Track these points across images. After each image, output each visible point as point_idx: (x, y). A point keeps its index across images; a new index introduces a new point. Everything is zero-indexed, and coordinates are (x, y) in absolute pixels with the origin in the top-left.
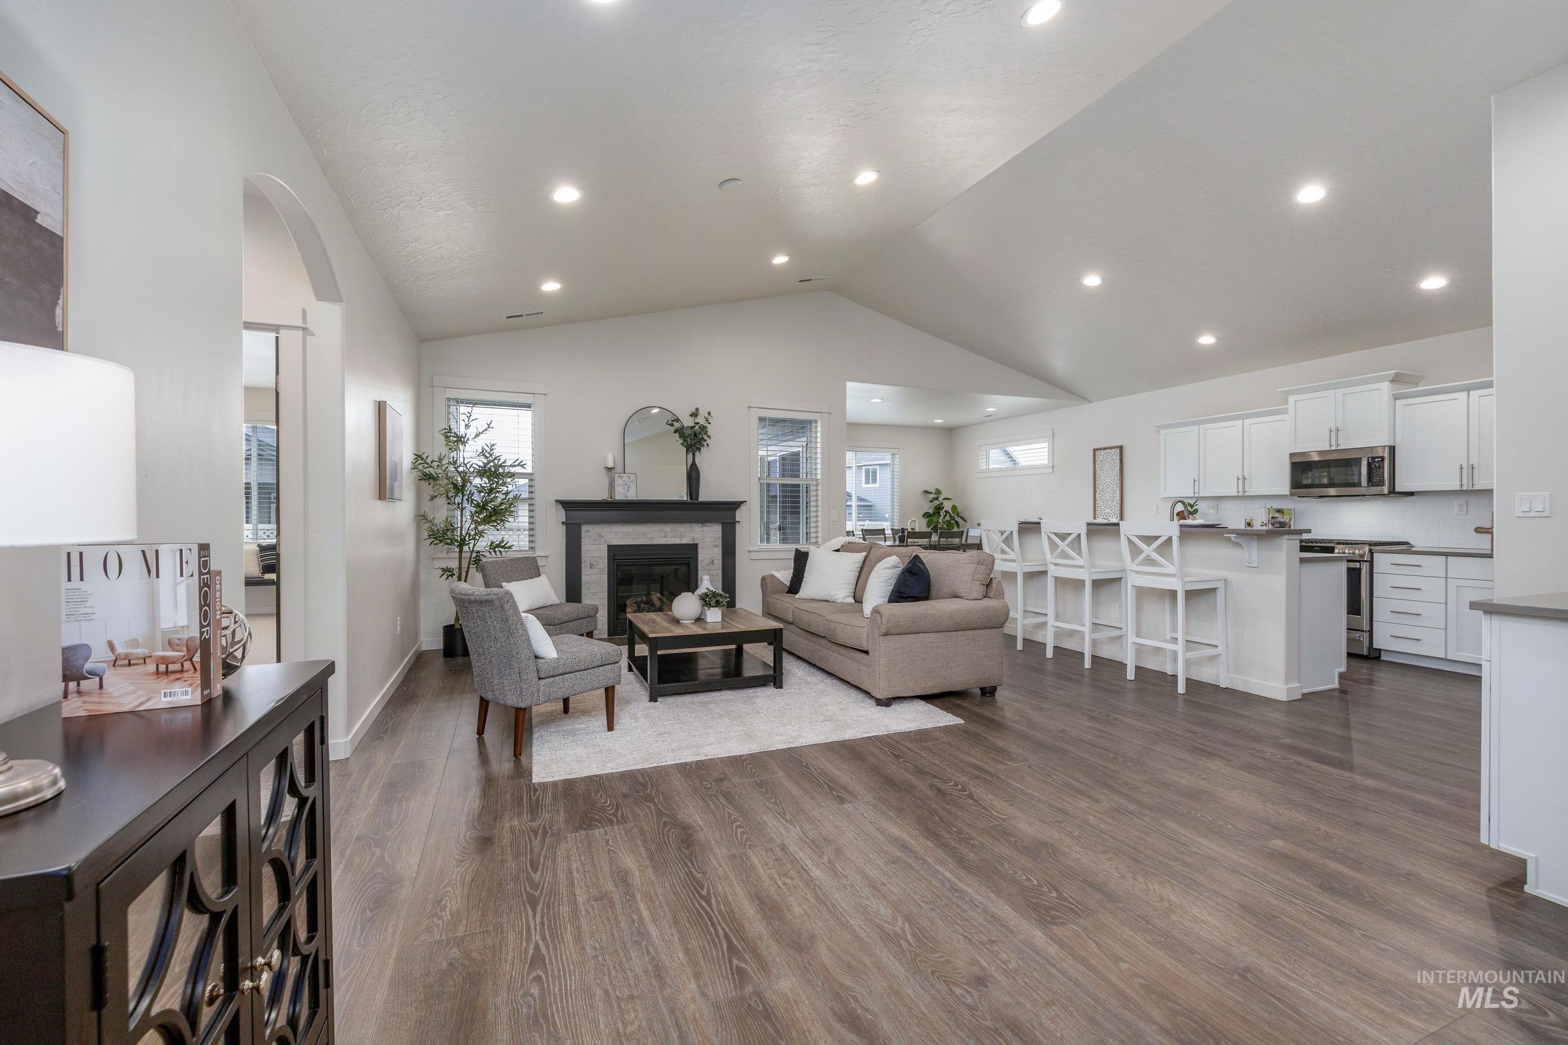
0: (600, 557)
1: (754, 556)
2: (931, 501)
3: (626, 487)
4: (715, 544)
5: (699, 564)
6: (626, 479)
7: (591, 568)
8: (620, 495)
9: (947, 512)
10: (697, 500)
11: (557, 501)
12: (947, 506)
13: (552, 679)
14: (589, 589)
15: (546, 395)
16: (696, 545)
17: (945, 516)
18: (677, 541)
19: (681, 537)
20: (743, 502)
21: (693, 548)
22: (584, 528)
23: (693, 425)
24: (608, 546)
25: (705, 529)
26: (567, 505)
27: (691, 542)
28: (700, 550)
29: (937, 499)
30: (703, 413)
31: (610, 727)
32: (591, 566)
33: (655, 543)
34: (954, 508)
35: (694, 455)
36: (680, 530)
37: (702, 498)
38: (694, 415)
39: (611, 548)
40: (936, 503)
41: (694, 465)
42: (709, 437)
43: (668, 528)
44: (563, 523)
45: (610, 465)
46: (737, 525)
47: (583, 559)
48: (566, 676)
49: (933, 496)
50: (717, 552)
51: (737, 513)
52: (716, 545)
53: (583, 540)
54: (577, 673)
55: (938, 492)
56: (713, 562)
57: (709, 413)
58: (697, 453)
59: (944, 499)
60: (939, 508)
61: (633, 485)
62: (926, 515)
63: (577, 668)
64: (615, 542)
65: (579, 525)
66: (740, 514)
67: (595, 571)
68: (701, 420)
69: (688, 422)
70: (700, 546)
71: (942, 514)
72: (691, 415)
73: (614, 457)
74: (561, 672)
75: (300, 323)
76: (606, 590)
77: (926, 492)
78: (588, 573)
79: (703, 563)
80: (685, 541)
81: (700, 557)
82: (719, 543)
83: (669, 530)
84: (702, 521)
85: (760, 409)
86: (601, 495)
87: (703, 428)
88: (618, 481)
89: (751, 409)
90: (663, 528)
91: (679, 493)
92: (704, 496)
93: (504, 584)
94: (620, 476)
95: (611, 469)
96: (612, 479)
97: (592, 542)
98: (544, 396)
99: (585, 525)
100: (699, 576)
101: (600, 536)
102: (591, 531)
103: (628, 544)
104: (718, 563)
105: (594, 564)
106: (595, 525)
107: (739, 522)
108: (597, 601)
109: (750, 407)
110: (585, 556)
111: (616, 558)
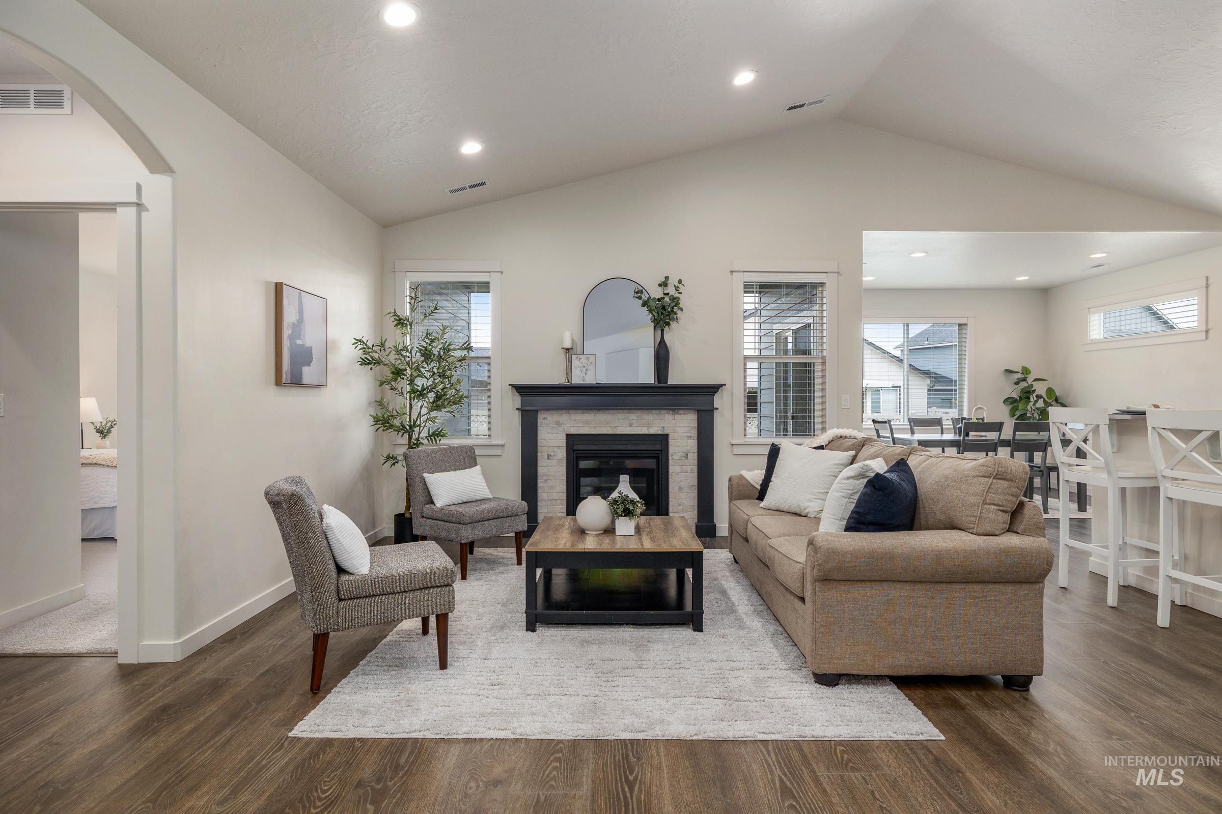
0: (558, 447)
1: (737, 450)
2: (1017, 383)
3: (584, 369)
4: (689, 435)
5: (670, 458)
6: (584, 360)
7: (548, 459)
8: (577, 380)
9: (1039, 397)
10: (666, 382)
11: (513, 386)
12: (1040, 389)
13: (356, 601)
14: (546, 481)
15: (502, 272)
16: (666, 436)
17: (1036, 402)
18: (644, 431)
19: (649, 425)
20: (721, 386)
21: (664, 439)
22: (541, 416)
23: (663, 296)
24: (567, 435)
25: (677, 417)
26: (522, 390)
27: (660, 432)
28: (671, 442)
29: (1024, 380)
30: (673, 281)
31: (443, 665)
32: (549, 457)
33: (618, 433)
34: (1050, 391)
35: (662, 331)
36: (648, 418)
37: (671, 381)
38: (664, 284)
39: (569, 436)
40: (1024, 384)
41: (662, 341)
42: (682, 309)
43: (633, 416)
44: (520, 409)
45: (568, 345)
46: (716, 413)
47: (539, 449)
48: (375, 598)
49: (1019, 376)
50: (692, 445)
51: (716, 398)
52: (691, 437)
53: (539, 428)
54: (391, 596)
55: (1026, 371)
56: (686, 456)
57: (680, 282)
58: (666, 329)
59: (1033, 381)
60: (1027, 394)
61: (592, 368)
62: (1009, 401)
63: (389, 590)
64: (574, 431)
65: (535, 411)
66: (718, 401)
67: (553, 462)
68: (671, 290)
69: (657, 293)
70: (670, 437)
71: (1032, 399)
72: (660, 285)
73: (572, 336)
74: (367, 593)
75: (134, 200)
76: (565, 484)
77: (1009, 372)
78: (545, 464)
79: (675, 457)
80: (653, 431)
81: (671, 450)
82: (694, 433)
83: (635, 418)
84: (673, 408)
85: (745, 273)
86: (556, 378)
87: (675, 301)
88: (576, 363)
89: (734, 273)
90: (628, 415)
91: (647, 376)
92: (675, 378)
93: (425, 475)
94: (577, 357)
95: (568, 349)
96: (569, 361)
97: (549, 430)
98: (500, 274)
99: (542, 412)
100: (670, 472)
101: (558, 423)
102: (549, 418)
103: (589, 433)
104: (693, 456)
105: (552, 454)
106: (552, 412)
107: (718, 409)
108: (555, 496)
109: (732, 272)
110: (542, 445)
111: (576, 447)
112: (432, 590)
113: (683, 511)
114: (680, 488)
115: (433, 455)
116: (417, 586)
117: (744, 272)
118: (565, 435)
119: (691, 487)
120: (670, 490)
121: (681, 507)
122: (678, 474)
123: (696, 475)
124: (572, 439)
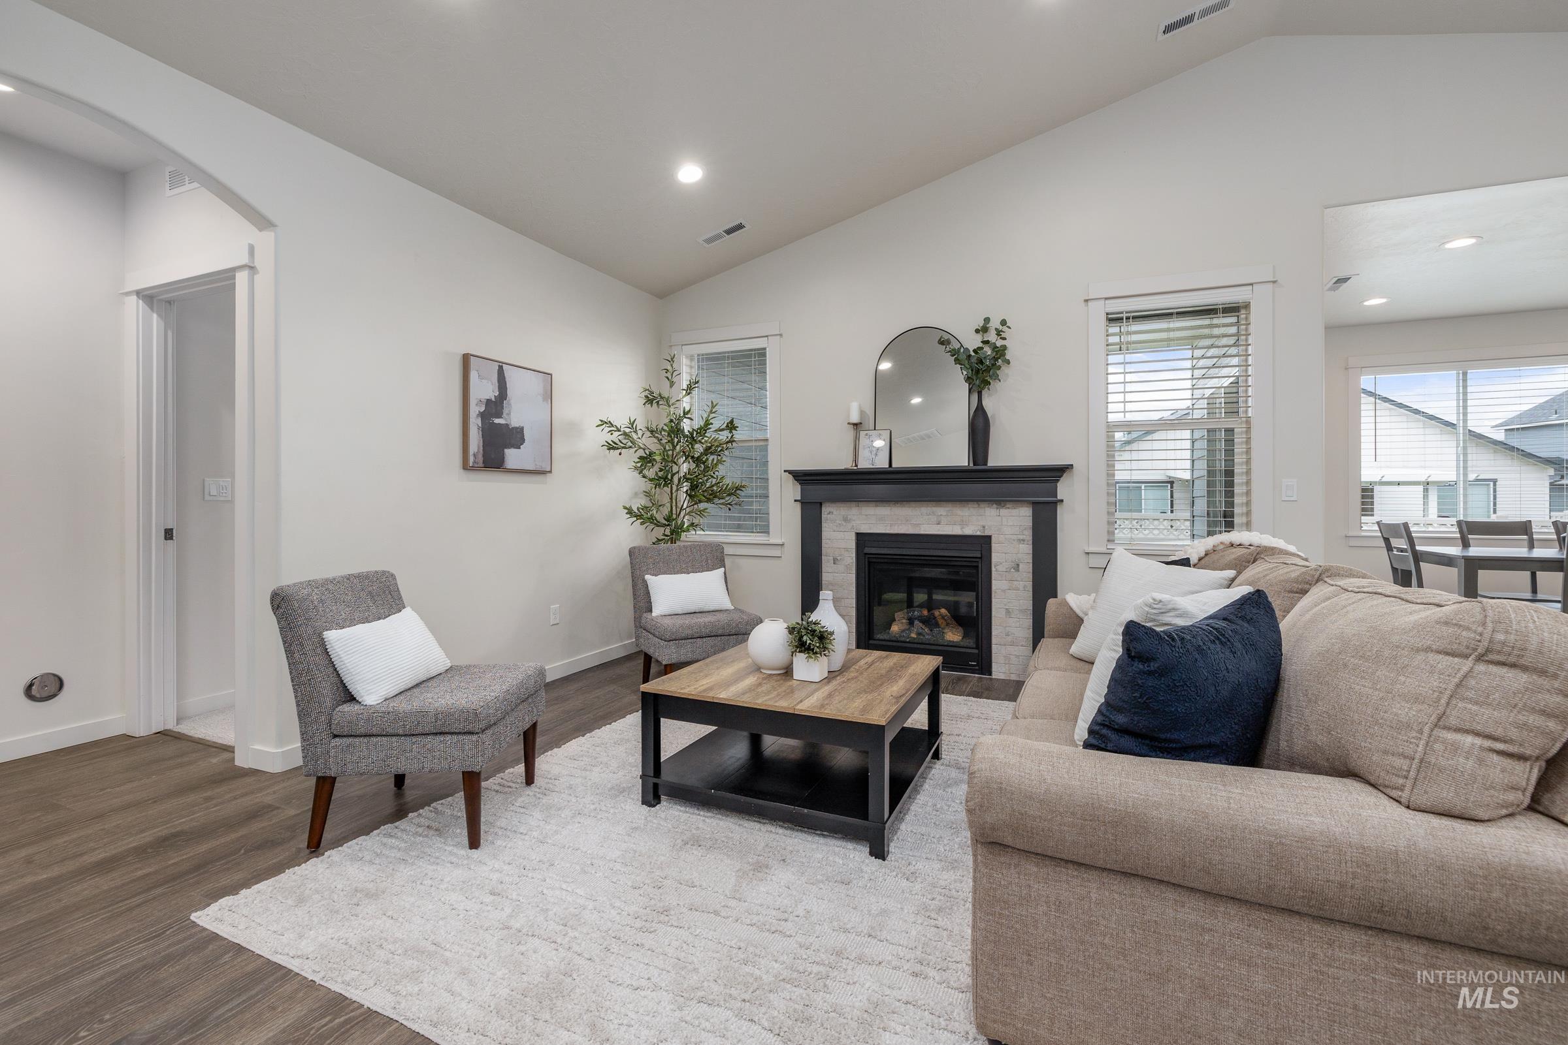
0: (846, 550)
1: (1093, 561)
3: (875, 449)
4: (1021, 537)
5: (993, 569)
6: (876, 438)
7: (834, 563)
8: (866, 462)
10: (985, 463)
11: (790, 472)
13: (351, 739)
15: (781, 335)
16: (988, 539)
18: (956, 530)
19: (963, 524)
20: (1068, 467)
21: (985, 542)
22: (826, 510)
23: (981, 345)
24: (858, 534)
25: (1003, 512)
26: (803, 478)
27: (978, 533)
28: (995, 546)
30: (995, 324)
31: (474, 843)
32: (835, 561)
33: (922, 532)
35: (980, 394)
36: (962, 514)
37: (993, 462)
38: (984, 329)
39: (859, 536)
41: (980, 410)
42: (1008, 362)
43: (942, 511)
44: (798, 501)
45: (855, 418)
46: (1060, 510)
47: (823, 551)
48: (374, 739)
50: (1024, 552)
51: (1059, 484)
52: (1023, 540)
53: (824, 525)
54: (394, 739)
56: (1017, 567)
57: (1003, 323)
58: (986, 390)
61: (885, 447)
63: (390, 731)
64: (865, 529)
65: (820, 504)
66: (1064, 489)
67: (841, 567)
68: (992, 337)
69: (972, 341)
70: (995, 540)
72: (977, 331)
73: (860, 405)
74: (363, 731)
75: (246, 262)
78: (830, 570)
79: (1000, 568)
80: (968, 531)
81: (995, 558)
82: (1028, 535)
83: (944, 514)
84: (999, 501)
85: (1107, 302)
86: (842, 462)
87: (1000, 353)
88: (865, 442)
89: (1090, 303)
90: (934, 509)
91: (957, 455)
92: (997, 459)
93: (647, 577)
94: (867, 435)
95: (855, 425)
96: (857, 439)
97: (835, 528)
98: (779, 337)
99: (827, 504)
100: (994, 588)
101: (846, 520)
102: (835, 513)
103: (884, 532)
104: (1027, 568)
105: (839, 558)
106: (839, 504)
107: (1062, 501)
109: (1086, 301)
110: (827, 546)
111: (867, 550)
112: (448, 737)
113: (1012, 644)
114: (1008, 612)
115: (667, 553)
116: (427, 730)
117: (1106, 299)
118: (854, 537)
119: (1023, 611)
120: (993, 613)
121: (1009, 639)
122: (1004, 591)
123: (1031, 594)
124: (862, 539)
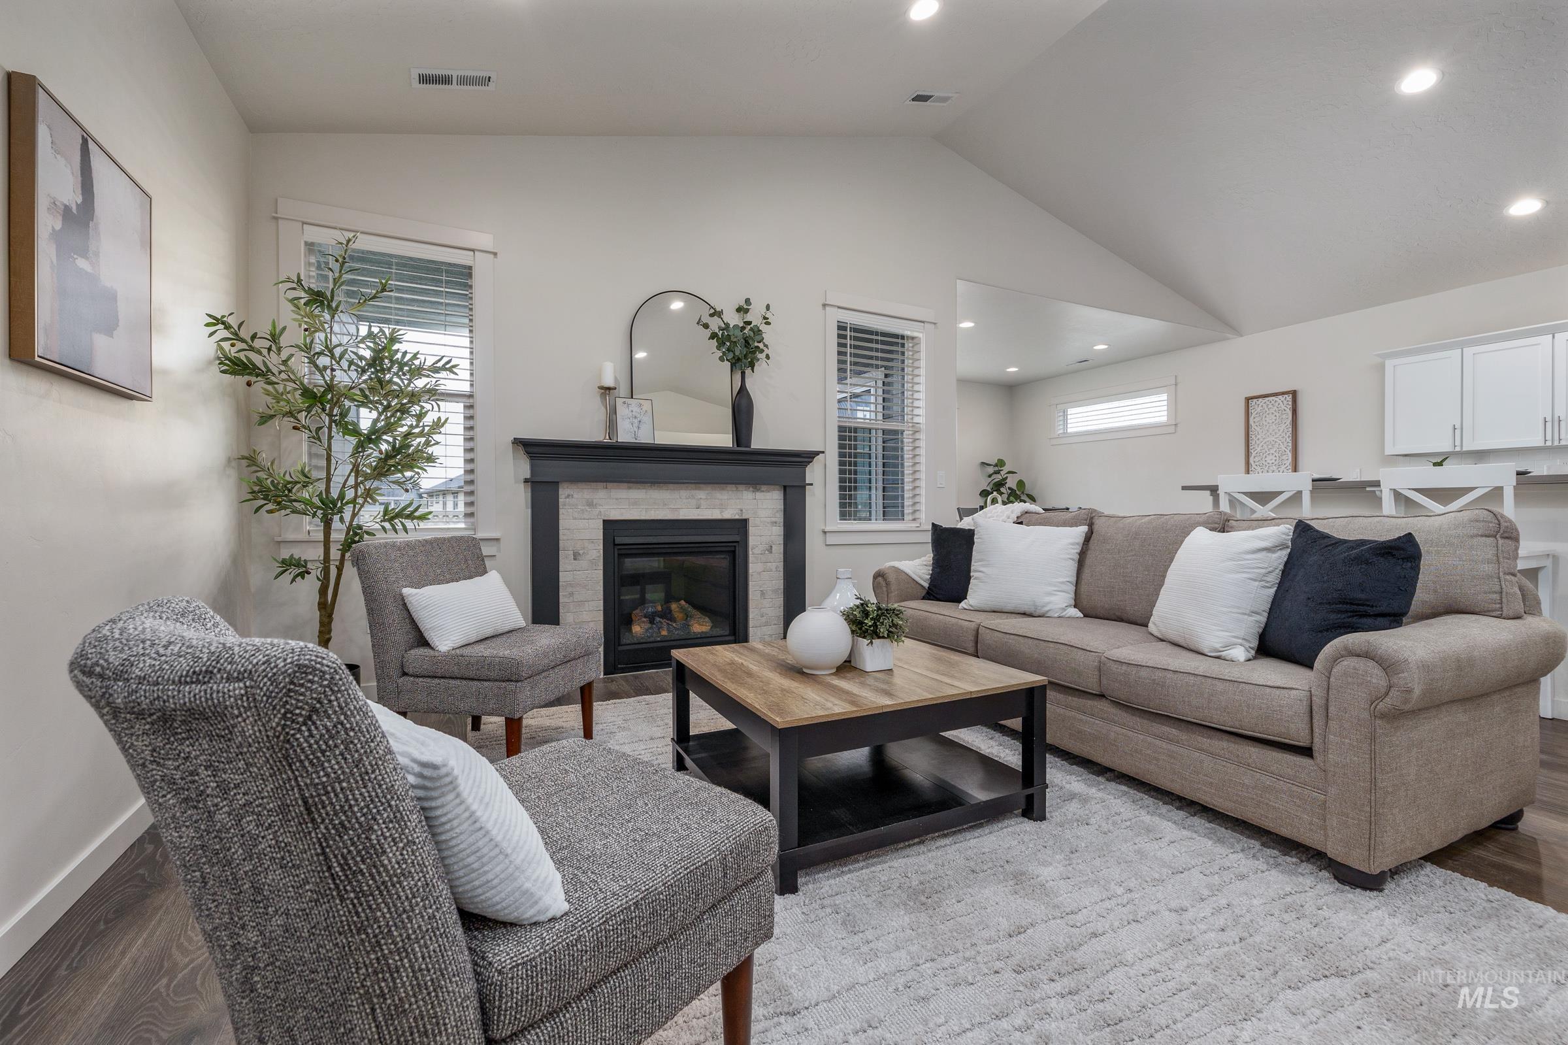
0: (591, 541)
1: (831, 539)
3: (636, 421)
4: (774, 519)
5: (750, 552)
6: (636, 409)
7: (575, 559)
8: (625, 436)
10: (748, 446)
11: (518, 442)
14: (571, 594)
15: (495, 254)
16: (745, 522)
18: (715, 514)
19: (722, 507)
20: (817, 453)
21: (741, 526)
22: (564, 492)
23: (742, 324)
24: (605, 522)
25: (759, 495)
26: (532, 448)
27: (737, 517)
28: (752, 530)
30: (758, 306)
32: (576, 556)
33: (681, 517)
35: (743, 374)
36: (720, 498)
37: (755, 444)
38: (744, 308)
39: (607, 524)
41: (743, 390)
42: (766, 346)
43: (701, 494)
44: (526, 481)
45: (609, 382)
46: (807, 490)
47: (562, 544)
49: (993, 468)
50: (776, 533)
51: (808, 469)
52: (776, 523)
53: (561, 511)
56: (770, 550)
57: (768, 307)
58: (748, 371)
59: (1006, 473)
60: (1001, 485)
61: (647, 419)
64: (619, 513)
65: (555, 485)
66: (811, 473)
67: (583, 563)
68: (755, 317)
69: (733, 319)
70: (751, 523)
72: (739, 309)
76: (601, 597)
77: (985, 464)
78: (569, 568)
79: (756, 551)
80: (727, 515)
81: (752, 541)
82: (780, 518)
83: (703, 497)
84: (755, 483)
85: (840, 310)
86: (590, 431)
87: (757, 332)
88: (622, 410)
89: (827, 308)
90: (694, 492)
92: (759, 442)
93: (406, 591)
94: (624, 403)
95: (609, 389)
96: (611, 407)
97: (576, 515)
98: (492, 256)
99: (565, 485)
100: (750, 571)
101: (591, 504)
102: (575, 496)
103: (638, 518)
104: (778, 549)
105: (581, 552)
106: (580, 485)
107: (812, 484)
108: (586, 617)
109: (825, 305)
110: (565, 538)
111: (618, 540)
113: (767, 624)
114: (763, 593)
117: (839, 307)
118: (602, 524)
119: (775, 591)
120: (751, 596)
121: (764, 620)
122: (759, 573)
123: (782, 574)
124: (610, 526)
